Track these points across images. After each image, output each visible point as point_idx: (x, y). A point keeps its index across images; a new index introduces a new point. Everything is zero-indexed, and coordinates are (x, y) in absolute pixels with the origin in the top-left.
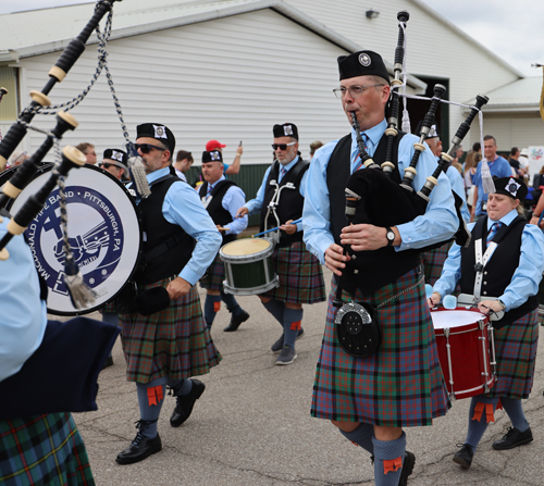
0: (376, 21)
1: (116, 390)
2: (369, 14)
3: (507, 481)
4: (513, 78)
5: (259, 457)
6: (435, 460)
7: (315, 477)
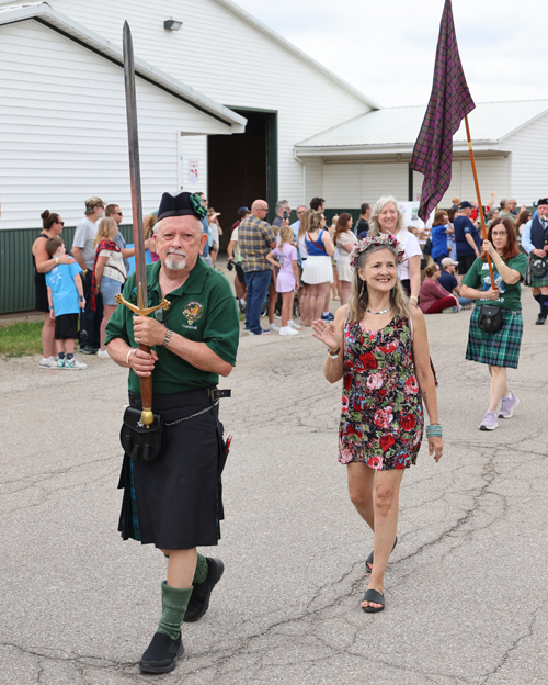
0: (177, 34)
2: (169, 25)
3: (357, 660)
4: (366, 109)
5: (20, 626)
6: (258, 632)
7: (96, 654)
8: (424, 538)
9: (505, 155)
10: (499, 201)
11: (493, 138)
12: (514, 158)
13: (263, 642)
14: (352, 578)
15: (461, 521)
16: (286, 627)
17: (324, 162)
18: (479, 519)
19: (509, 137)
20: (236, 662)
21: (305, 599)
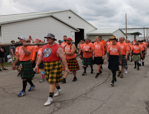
0: (71, 19)
1: (19, 86)
2: (69, 17)
3: (91, 99)
4: (95, 29)
7: (57, 100)
8: (101, 83)
11: (111, 33)
13: (79, 97)
14: (91, 89)
15: (105, 81)
16: (82, 95)
17: (90, 36)
18: (108, 81)
19: (113, 33)
20: (76, 100)
21: (85, 92)
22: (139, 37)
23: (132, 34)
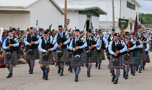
9: (28, 12)
10: (27, 28)
11: (24, 6)
12: (31, 13)
19: (30, 6)
22: (100, 22)
23: (81, 12)
